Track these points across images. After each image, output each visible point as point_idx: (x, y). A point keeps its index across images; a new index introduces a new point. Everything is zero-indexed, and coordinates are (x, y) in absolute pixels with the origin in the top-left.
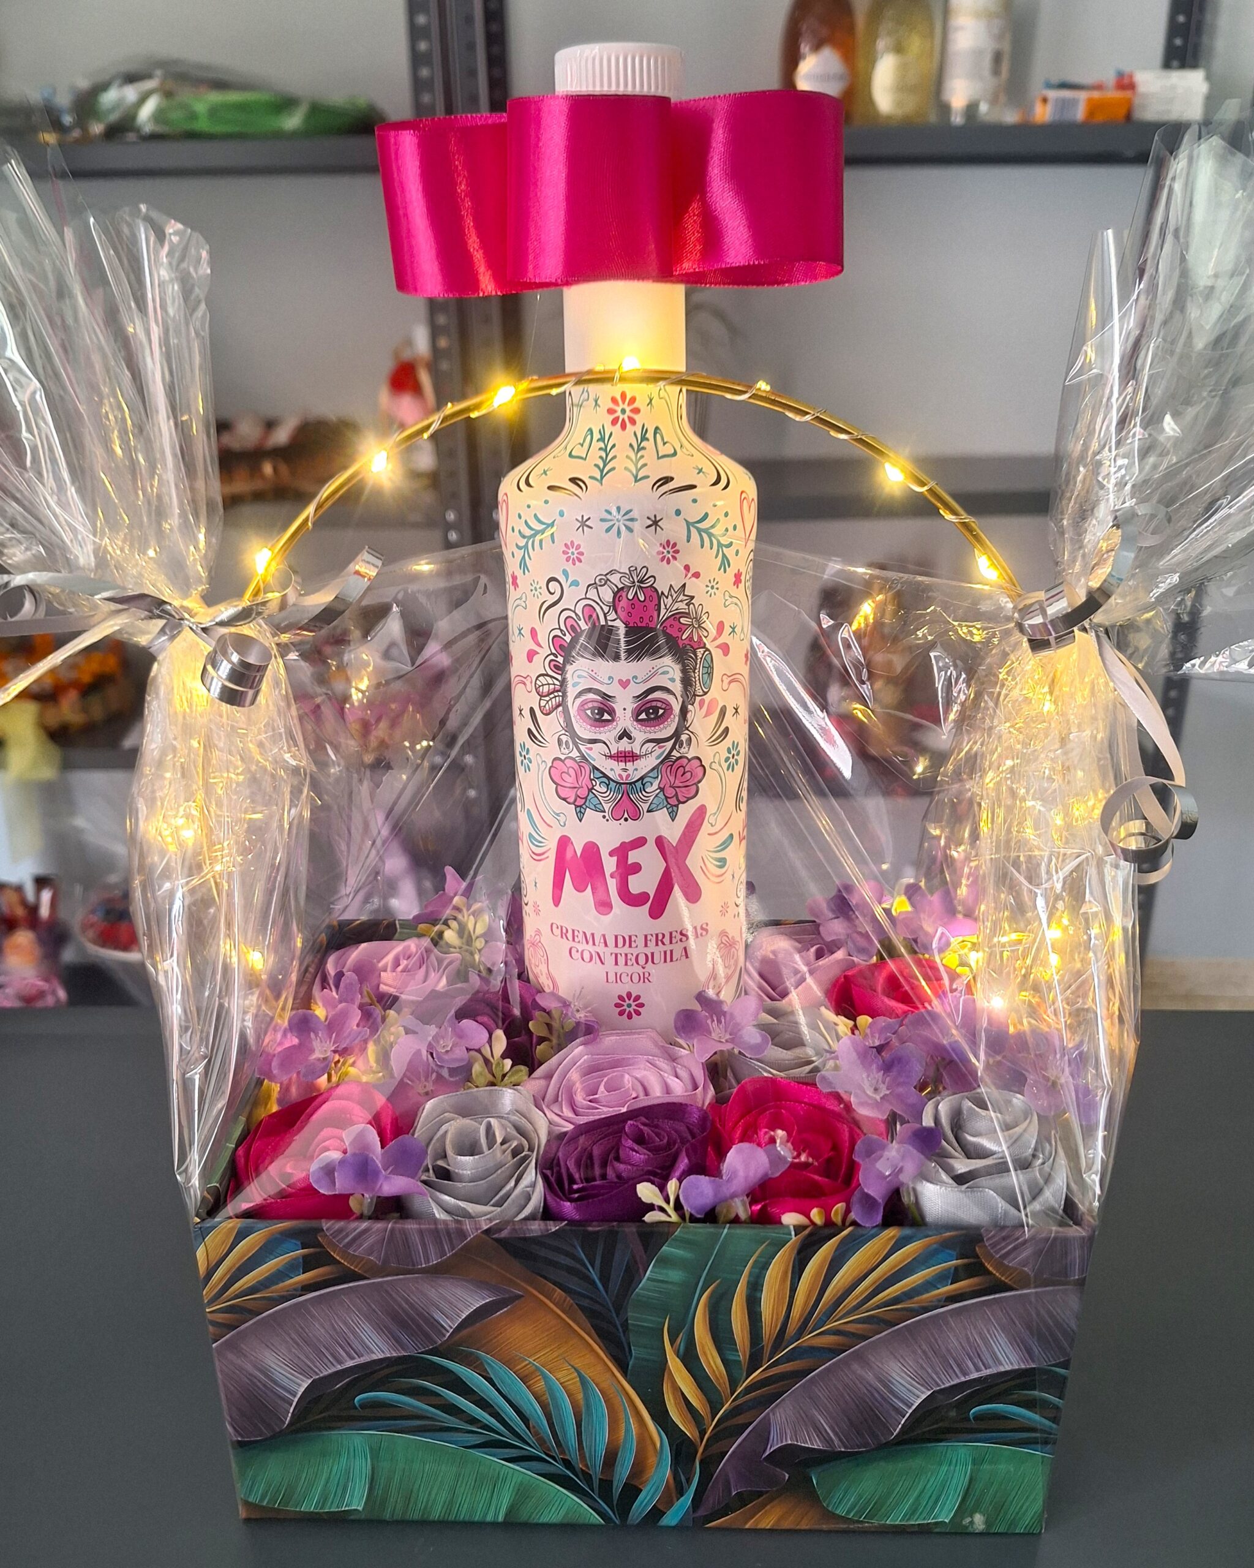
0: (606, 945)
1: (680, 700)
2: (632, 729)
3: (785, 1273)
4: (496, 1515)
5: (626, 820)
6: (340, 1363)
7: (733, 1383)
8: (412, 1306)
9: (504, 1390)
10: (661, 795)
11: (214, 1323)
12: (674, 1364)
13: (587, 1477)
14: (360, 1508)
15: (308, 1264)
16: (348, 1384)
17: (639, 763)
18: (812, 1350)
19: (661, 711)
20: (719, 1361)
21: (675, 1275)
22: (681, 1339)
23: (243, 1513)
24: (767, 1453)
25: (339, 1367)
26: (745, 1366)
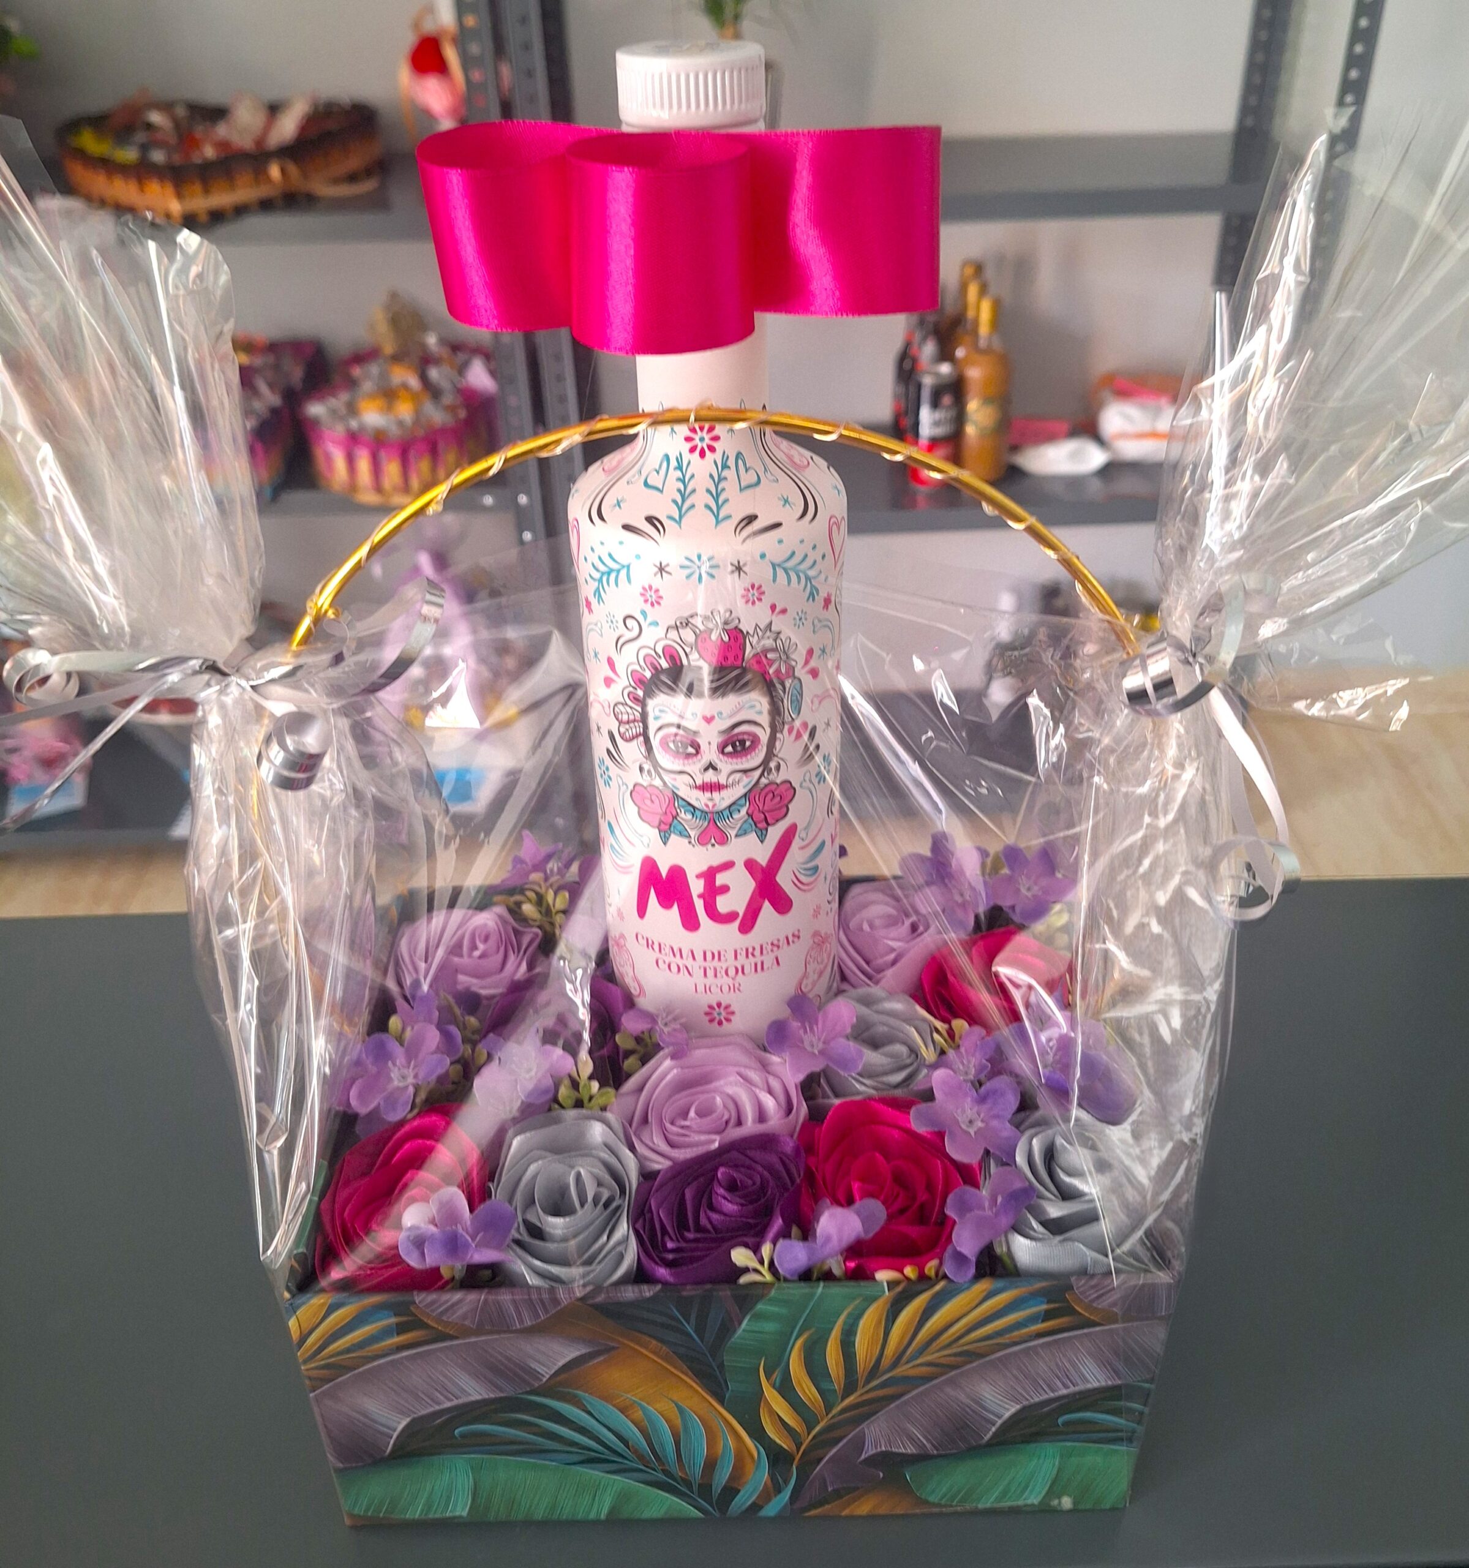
0: (694, 958)
1: (768, 730)
2: (717, 761)
3: (879, 1322)
4: (599, 1513)
5: (713, 845)
6: (438, 1403)
7: (828, 1408)
8: (507, 1358)
9: (602, 1419)
10: (750, 820)
11: (310, 1378)
12: (770, 1394)
13: (688, 1483)
14: (465, 1513)
15: (401, 1329)
16: (447, 1420)
17: (724, 793)
18: (906, 1379)
19: (748, 744)
20: (814, 1390)
21: (770, 1327)
22: (777, 1376)
23: (347, 1522)
24: (863, 1457)
25: (437, 1408)
26: (840, 1394)
